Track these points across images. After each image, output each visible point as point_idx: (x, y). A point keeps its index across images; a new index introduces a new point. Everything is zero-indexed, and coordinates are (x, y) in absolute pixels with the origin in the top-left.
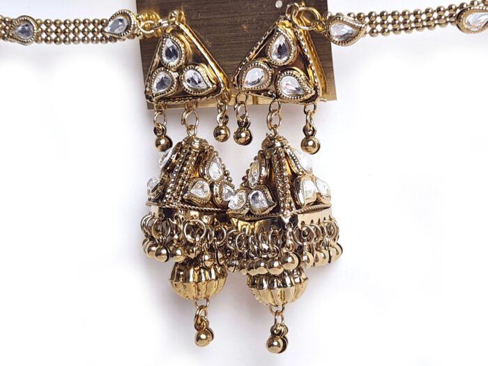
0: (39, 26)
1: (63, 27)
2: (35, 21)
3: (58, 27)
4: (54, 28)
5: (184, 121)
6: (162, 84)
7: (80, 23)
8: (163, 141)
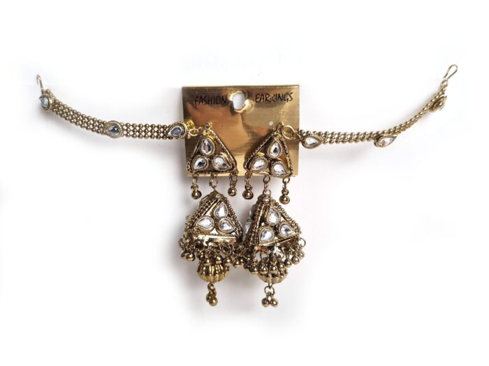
0: (122, 126)
1: (138, 128)
2: (120, 124)
3: (135, 128)
4: (131, 128)
5: (211, 184)
6: (200, 164)
7: (155, 127)
8: (196, 194)
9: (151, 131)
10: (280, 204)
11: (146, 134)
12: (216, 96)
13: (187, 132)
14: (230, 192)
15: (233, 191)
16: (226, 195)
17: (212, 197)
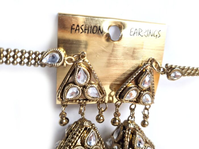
5: (80, 112)
8: (64, 121)
9: (21, 57)
10: (141, 127)
11: (15, 59)
12: (93, 25)
13: (64, 60)
14: (98, 119)
15: (102, 118)
16: (94, 121)
17: (80, 123)
